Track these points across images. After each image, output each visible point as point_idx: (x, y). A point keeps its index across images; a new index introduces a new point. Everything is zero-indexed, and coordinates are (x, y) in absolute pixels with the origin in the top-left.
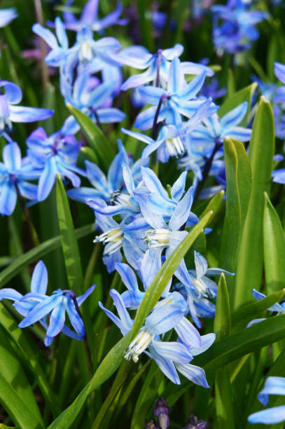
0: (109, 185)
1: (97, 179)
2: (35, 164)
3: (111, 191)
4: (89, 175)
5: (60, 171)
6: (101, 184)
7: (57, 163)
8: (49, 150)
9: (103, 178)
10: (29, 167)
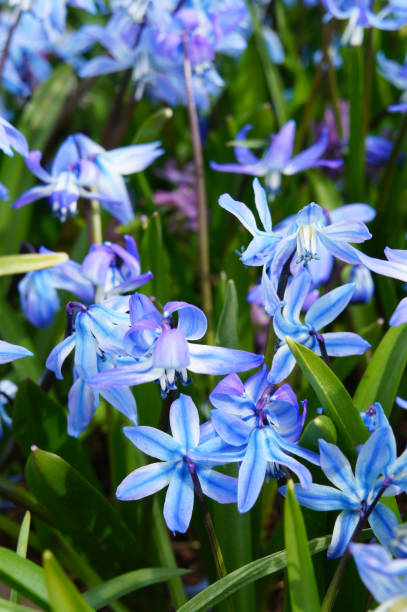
0: (358, 483)
1: (337, 470)
2: (225, 437)
3: (361, 493)
4: (324, 464)
5: (273, 456)
6: (344, 479)
7: (268, 441)
8: (248, 412)
9: (348, 468)
10: (214, 443)
